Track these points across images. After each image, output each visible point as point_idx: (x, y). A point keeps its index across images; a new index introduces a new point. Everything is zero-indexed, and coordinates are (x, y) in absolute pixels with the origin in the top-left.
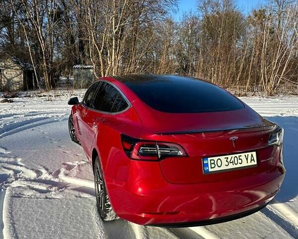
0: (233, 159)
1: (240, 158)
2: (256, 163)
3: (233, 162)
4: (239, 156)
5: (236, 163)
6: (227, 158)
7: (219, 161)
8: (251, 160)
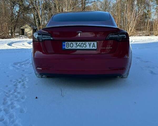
0: (80, 44)
1: (85, 44)
2: (96, 48)
3: (80, 46)
4: (85, 43)
5: (82, 46)
6: (77, 43)
7: (72, 44)
8: (93, 46)
